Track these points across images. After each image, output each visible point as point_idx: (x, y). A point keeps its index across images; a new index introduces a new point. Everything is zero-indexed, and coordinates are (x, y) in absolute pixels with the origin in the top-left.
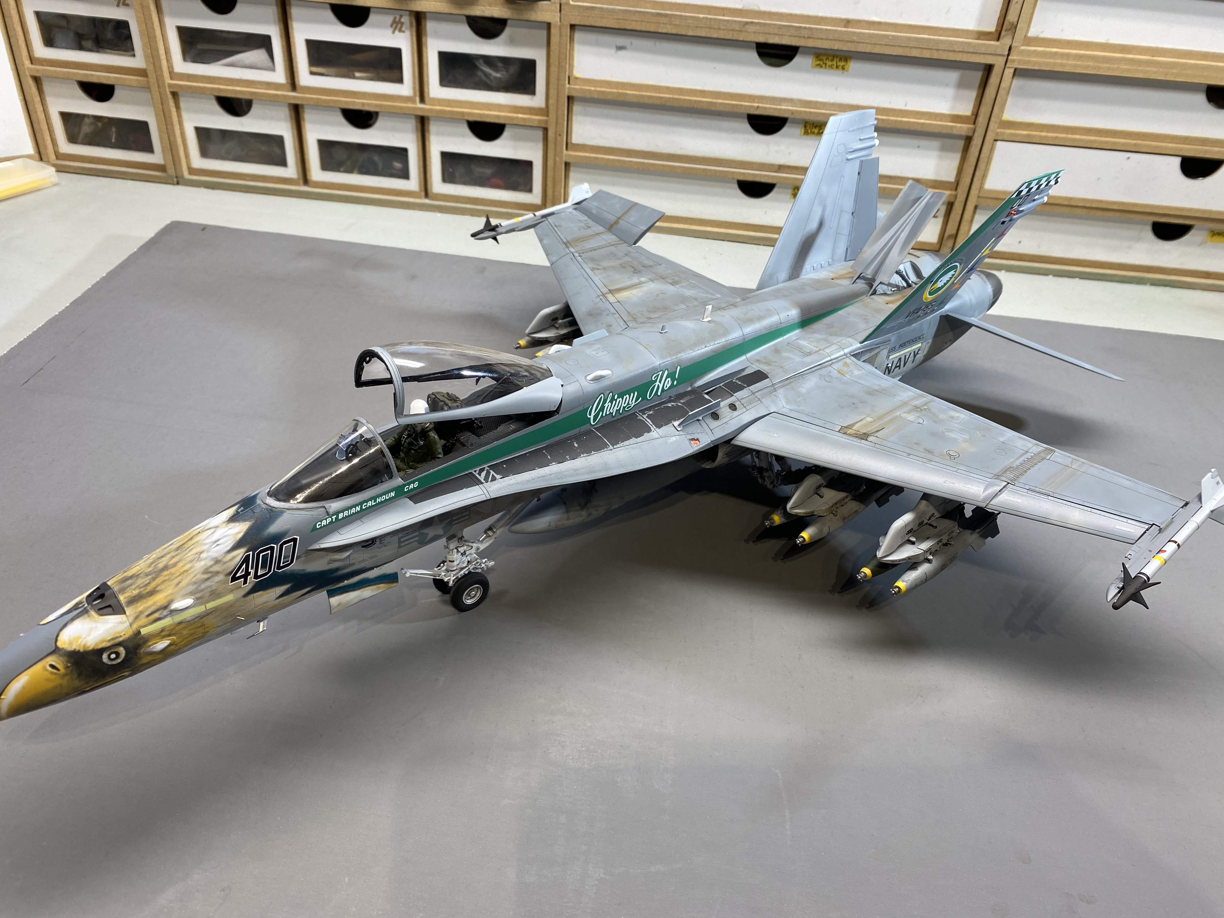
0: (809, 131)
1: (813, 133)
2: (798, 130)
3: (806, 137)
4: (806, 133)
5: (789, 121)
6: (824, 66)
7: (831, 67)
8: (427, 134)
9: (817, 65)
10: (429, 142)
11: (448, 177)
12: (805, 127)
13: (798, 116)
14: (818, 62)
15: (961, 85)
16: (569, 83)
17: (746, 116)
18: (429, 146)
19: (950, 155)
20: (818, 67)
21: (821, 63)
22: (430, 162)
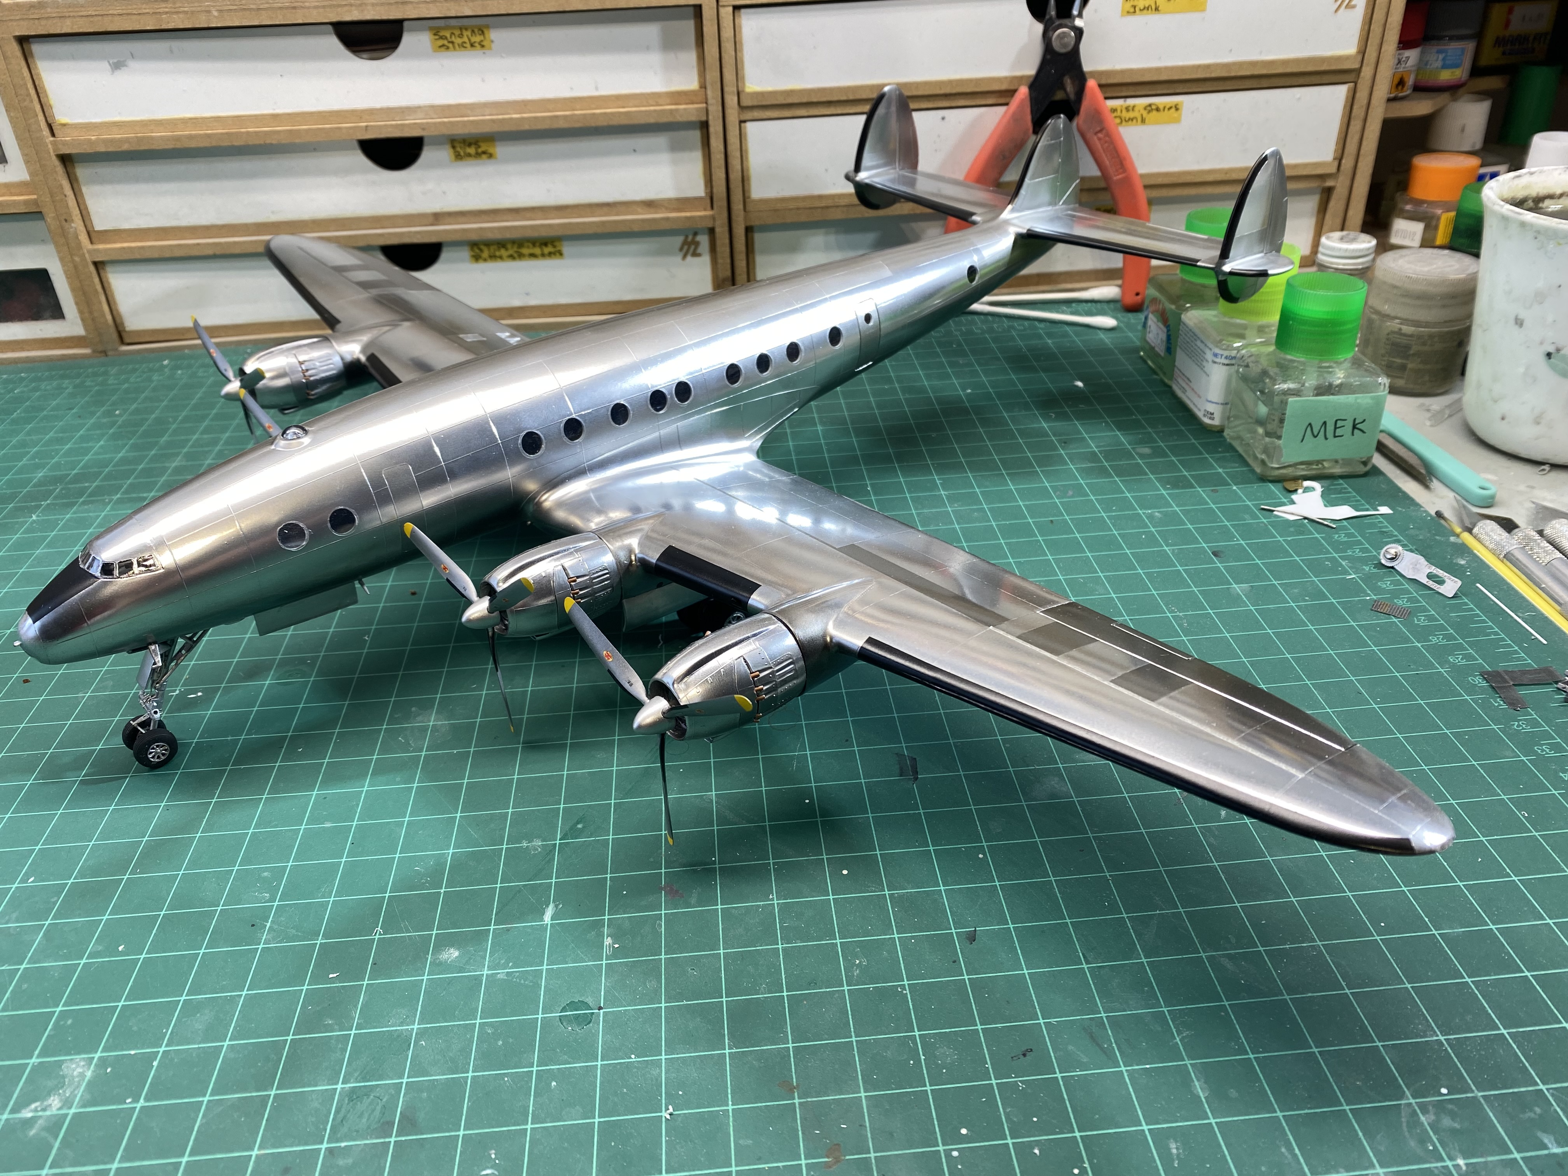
0: (462, 154)
1: (469, 155)
2: (445, 154)
3: (459, 163)
4: (458, 157)
5: (426, 141)
6: (450, 45)
7: (462, 46)
9: (440, 47)
12: (454, 147)
13: (435, 133)
14: (441, 42)
15: (669, 45)
16: (53, 135)
17: (356, 145)
19: (686, 155)
20: (443, 49)
21: (445, 42)
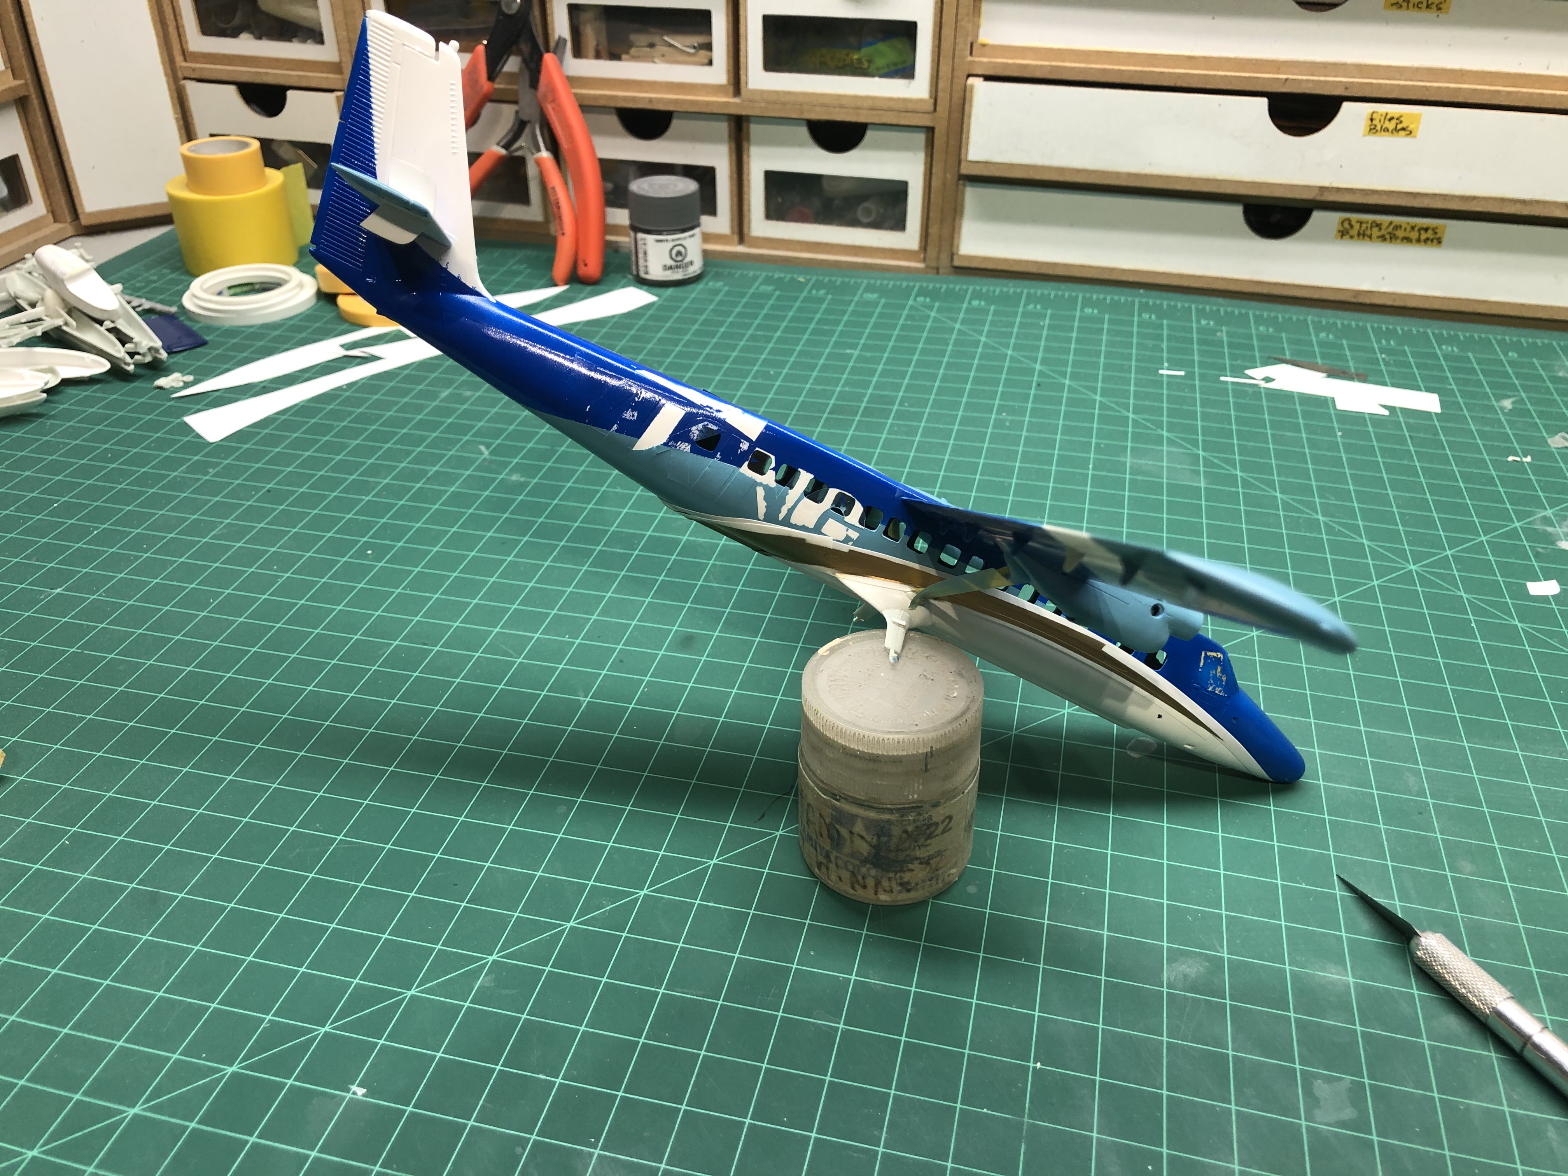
0: (1379, 127)
3: (1370, 136)
4: (1372, 131)
6: (1405, 5)
7: (1418, 6)
8: (745, 145)
9: (1393, 4)
10: (749, 156)
11: (773, 212)
14: (1395, 0)
16: (971, 54)
17: (1268, 96)
18: (748, 164)
20: (1395, 7)
21: (1401, 1)
22: (749, 187)
